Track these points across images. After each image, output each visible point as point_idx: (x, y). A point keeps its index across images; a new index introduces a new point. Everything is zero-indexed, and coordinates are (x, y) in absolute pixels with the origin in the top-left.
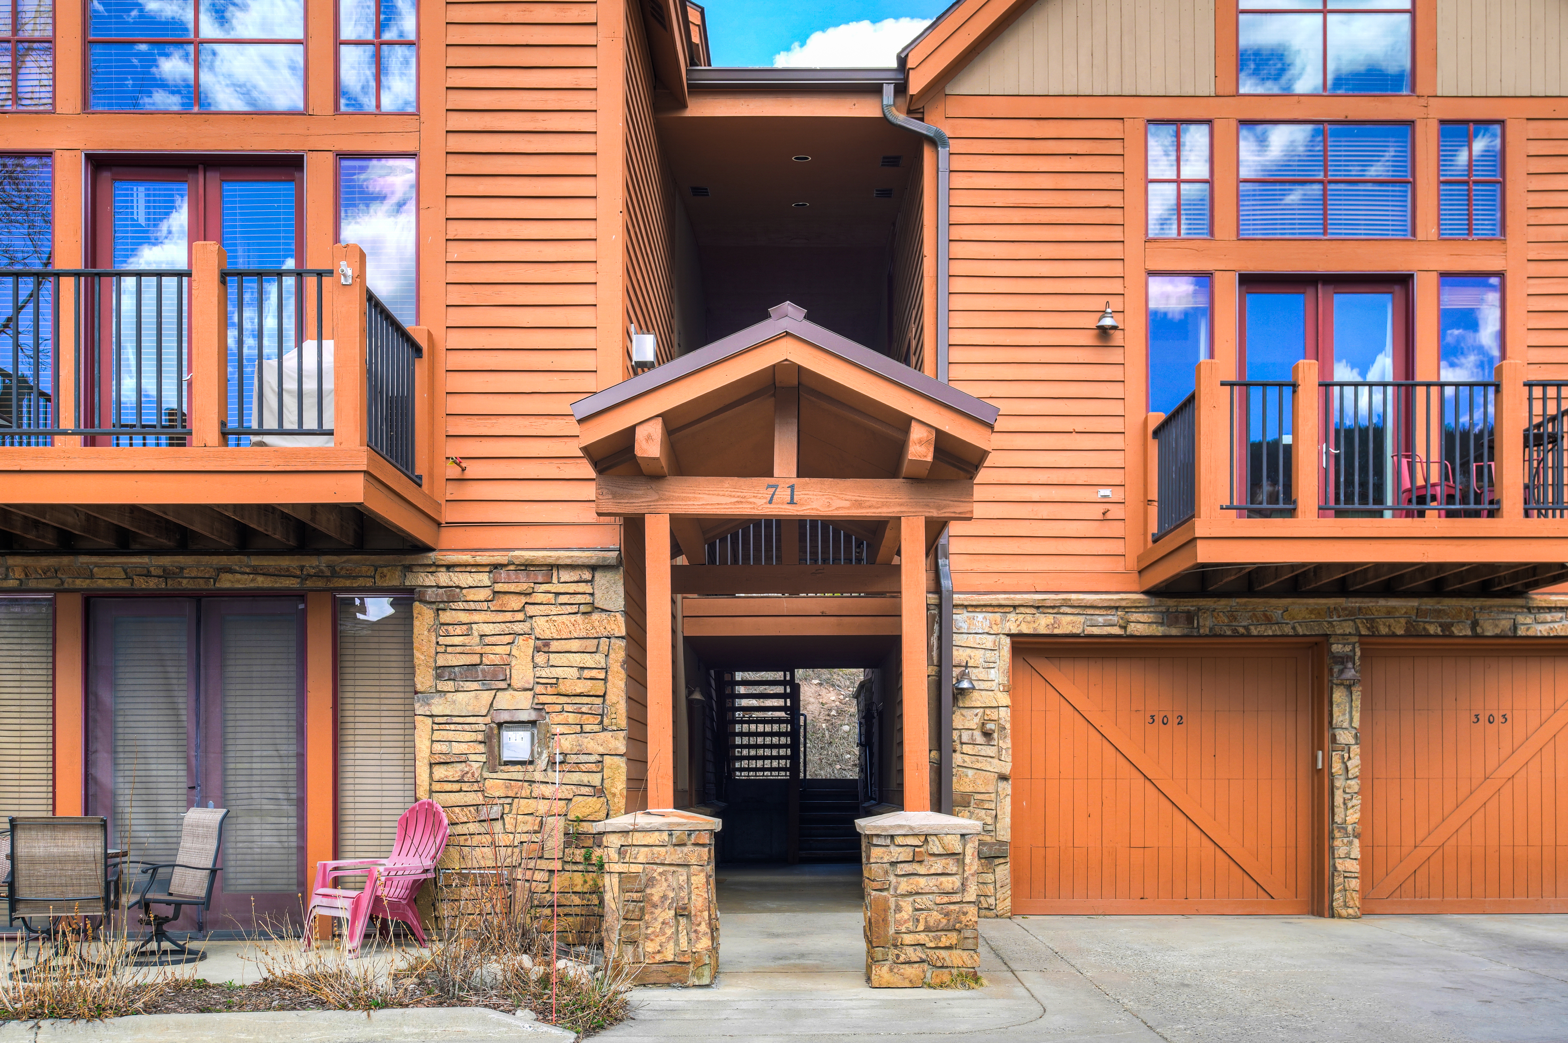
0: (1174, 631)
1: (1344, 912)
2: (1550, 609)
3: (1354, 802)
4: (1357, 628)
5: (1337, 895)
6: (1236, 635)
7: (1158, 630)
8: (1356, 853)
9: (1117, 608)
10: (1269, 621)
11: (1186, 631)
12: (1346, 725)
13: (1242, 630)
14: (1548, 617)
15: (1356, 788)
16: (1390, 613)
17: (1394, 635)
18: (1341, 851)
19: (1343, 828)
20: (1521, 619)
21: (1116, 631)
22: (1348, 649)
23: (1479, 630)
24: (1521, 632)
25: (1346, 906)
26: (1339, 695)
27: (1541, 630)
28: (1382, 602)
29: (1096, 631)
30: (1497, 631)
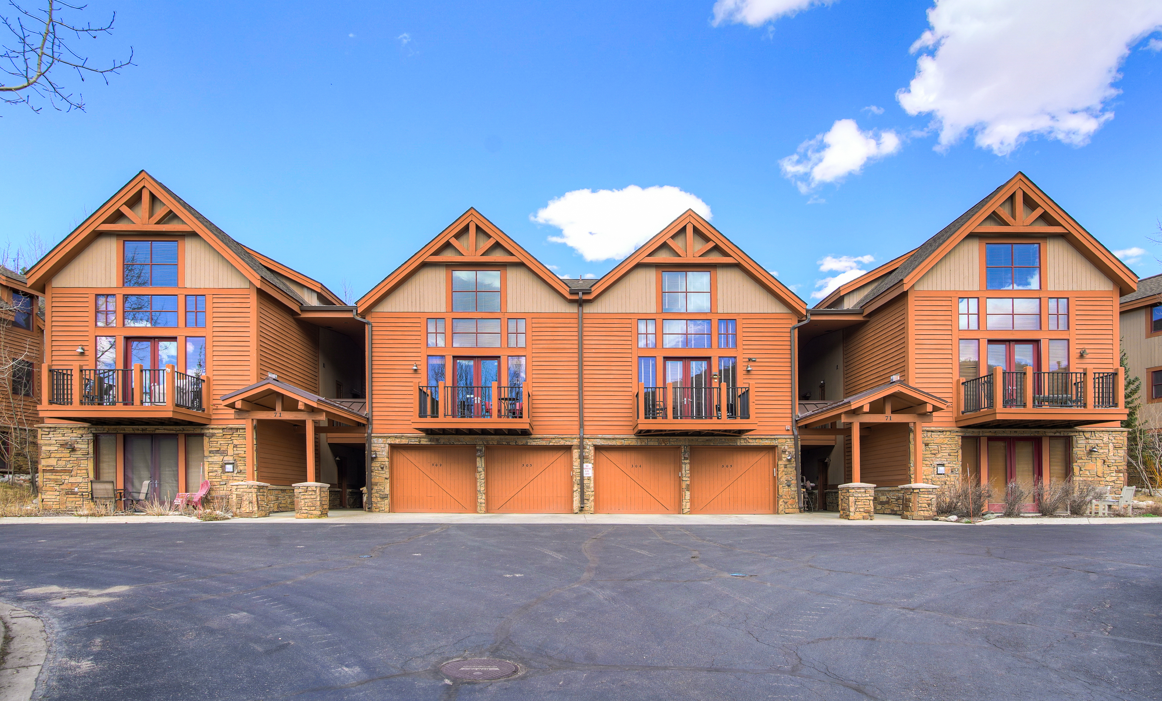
0: (433, 443)
1: (480, 512)
2: (536, 438)
3: (483, 485)
4: (483, 443)
5: (478, 508)
6: (450, 444)
7: (429, 443)
8: (484, 497)
9: (417, 437)
10: (459, 441)
11: (436, 443)
12: (480, 466)
13: (452, 443)
14: (536, 440)
15: (484, 482)
16: (492, 439)
17: (494, 445)
18: (480, 497)
19: (480, 491)
20: (528, 441)
21: (418, 443)
22: (481, 448)
23: (517, 444)
24: (529, 444)
25: (481, 510)
26: (478, 459)
27: (534, 443)
28: (489, 436)
29: (412, 443)
30: (522, 444)
